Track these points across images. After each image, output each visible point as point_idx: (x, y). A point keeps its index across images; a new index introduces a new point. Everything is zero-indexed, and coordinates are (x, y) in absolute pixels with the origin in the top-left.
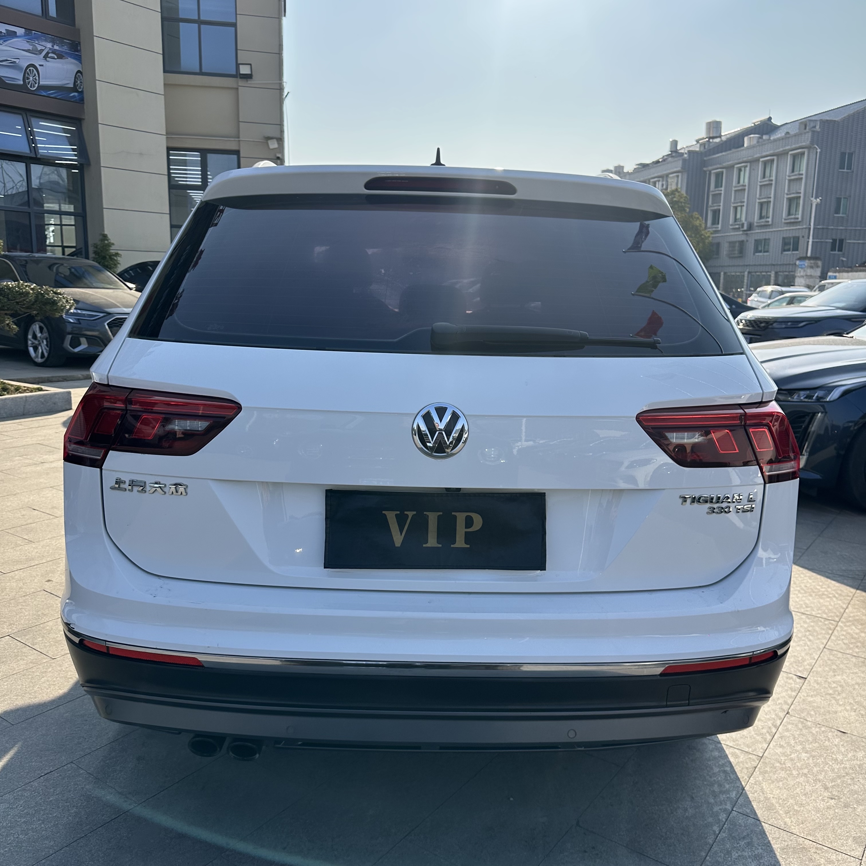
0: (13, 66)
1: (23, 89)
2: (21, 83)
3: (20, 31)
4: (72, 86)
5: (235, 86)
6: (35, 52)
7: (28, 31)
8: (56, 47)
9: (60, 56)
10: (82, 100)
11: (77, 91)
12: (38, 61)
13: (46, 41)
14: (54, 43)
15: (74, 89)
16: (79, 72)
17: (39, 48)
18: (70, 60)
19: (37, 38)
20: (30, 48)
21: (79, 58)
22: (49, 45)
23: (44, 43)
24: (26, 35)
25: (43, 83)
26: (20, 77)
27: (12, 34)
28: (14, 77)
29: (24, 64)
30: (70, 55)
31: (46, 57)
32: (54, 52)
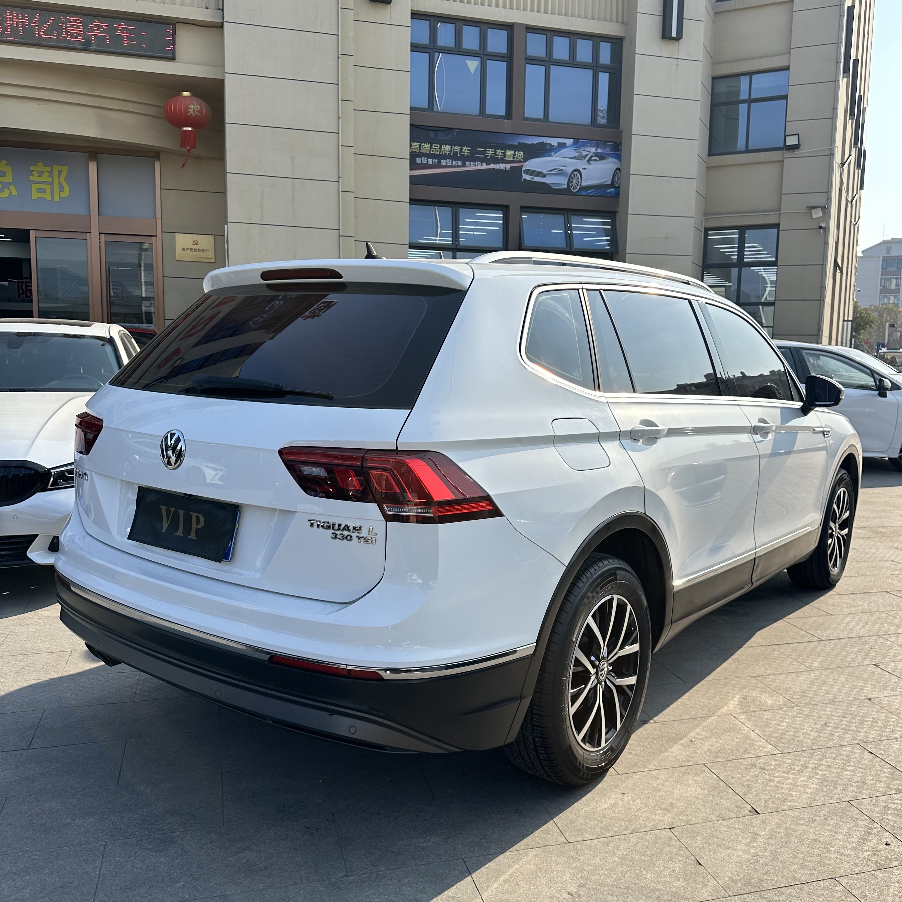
0: (561, 173)
1: (566, 192)
2: (566, 186)
3: (569, 142)
4: (609, 183)
5: (781, 159)
6: (580, 158)
7: (576, 140)
8: (599, 151)
9: (602, 157)
10: (617, 195)
11: (614, 187)
12: (581, 165)
13: (591, 146)
14: (597, 146)
15: (612, 185)
16: (618, 169)
17: (584, 153)
18: (611, 159)
19: (584, 145)
20: (576, 155)
21: (619, 157)
22: (593, 150)
23: (588, 149)
24: (574, 144)
25: (584, 184)
26: (566, 182)
27: (562, 146)
28: (562, 182)
29: (570, 170)
30: (611, 155)
31: (588, 161)
32: (597, 155)
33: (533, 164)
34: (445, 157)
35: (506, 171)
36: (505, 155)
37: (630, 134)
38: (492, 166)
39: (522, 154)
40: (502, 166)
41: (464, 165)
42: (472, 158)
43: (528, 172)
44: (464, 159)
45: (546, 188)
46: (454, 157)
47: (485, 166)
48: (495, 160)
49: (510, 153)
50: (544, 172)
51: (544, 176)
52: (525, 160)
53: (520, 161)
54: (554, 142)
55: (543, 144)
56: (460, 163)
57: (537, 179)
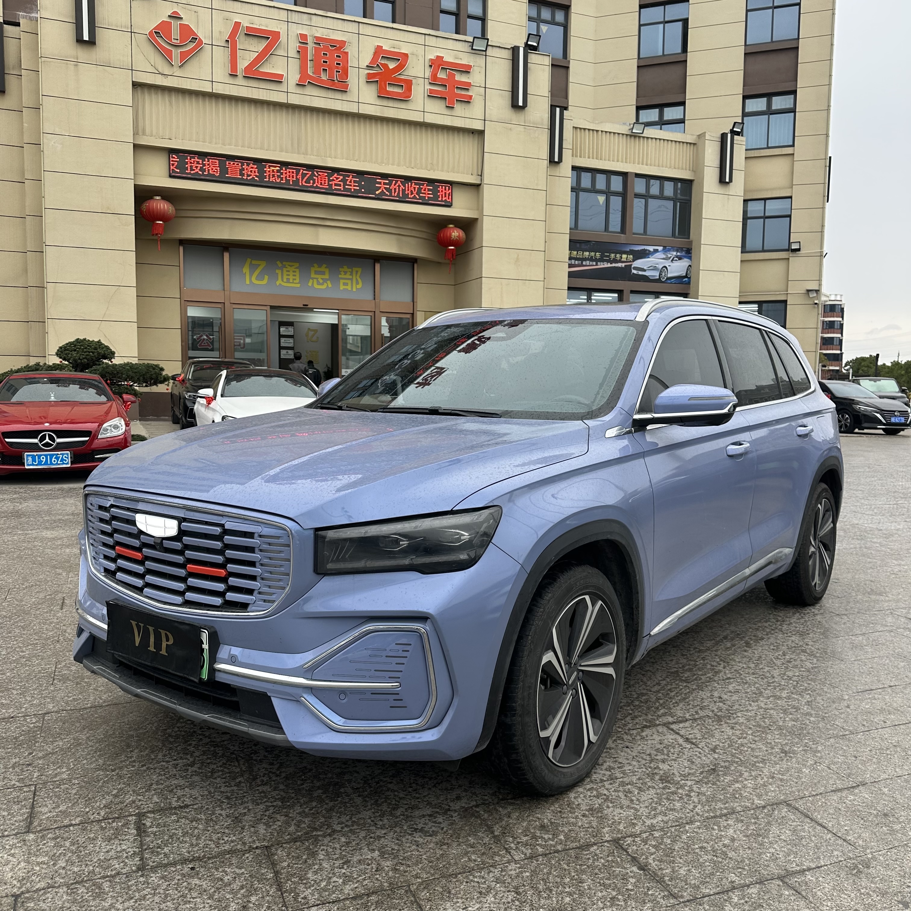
0: (655, 269)
1: (658, 281)
2: (658, 277)
3: (660, 248)
4: (684, 275)
5: (787, 257)
6: (666, 259)
7: (665, 247)
8: (678, 254)
9: (680, 258)
10: (689, 283)
12: (667, 263)
13: (673, 251)
14: (677, 251)
15: (686, 277)
16: (690, 266)
17: (669, 256)
18: (686, 259)
19: (669, 250)
20: (664, 256)
21: (690, 258)
22: (675, 253)
23: (672, 253)
24: (663, 249)
25: (669, 275)
26: (658, 274)
27: (656, 251)
28: (655, 274)
29: (660, 267)
30: (685, 257)
31: (673, 260)
32: (677, 257)
33: (638, 263)
34: (585, 259)
35: (621, 268)
36: (621, 258)
37: (700, 244)
38: (614, 265)
39: (631, 256)
40: (619, 265)
41: (597, 265)
42: (602, 260)
43: (635, 268)
44: (597, 261)
45: (646, 279)
46: (591, 259)
47: (609, 265)
48: (615, 261)
49: (624, 256)
50: (645, 268)
51: (644, 270)
52: (634, 261)
53: (630, 262)
54: (651, 248)
55: (645, 250)
56: (594, 263)
57: (641, 273)
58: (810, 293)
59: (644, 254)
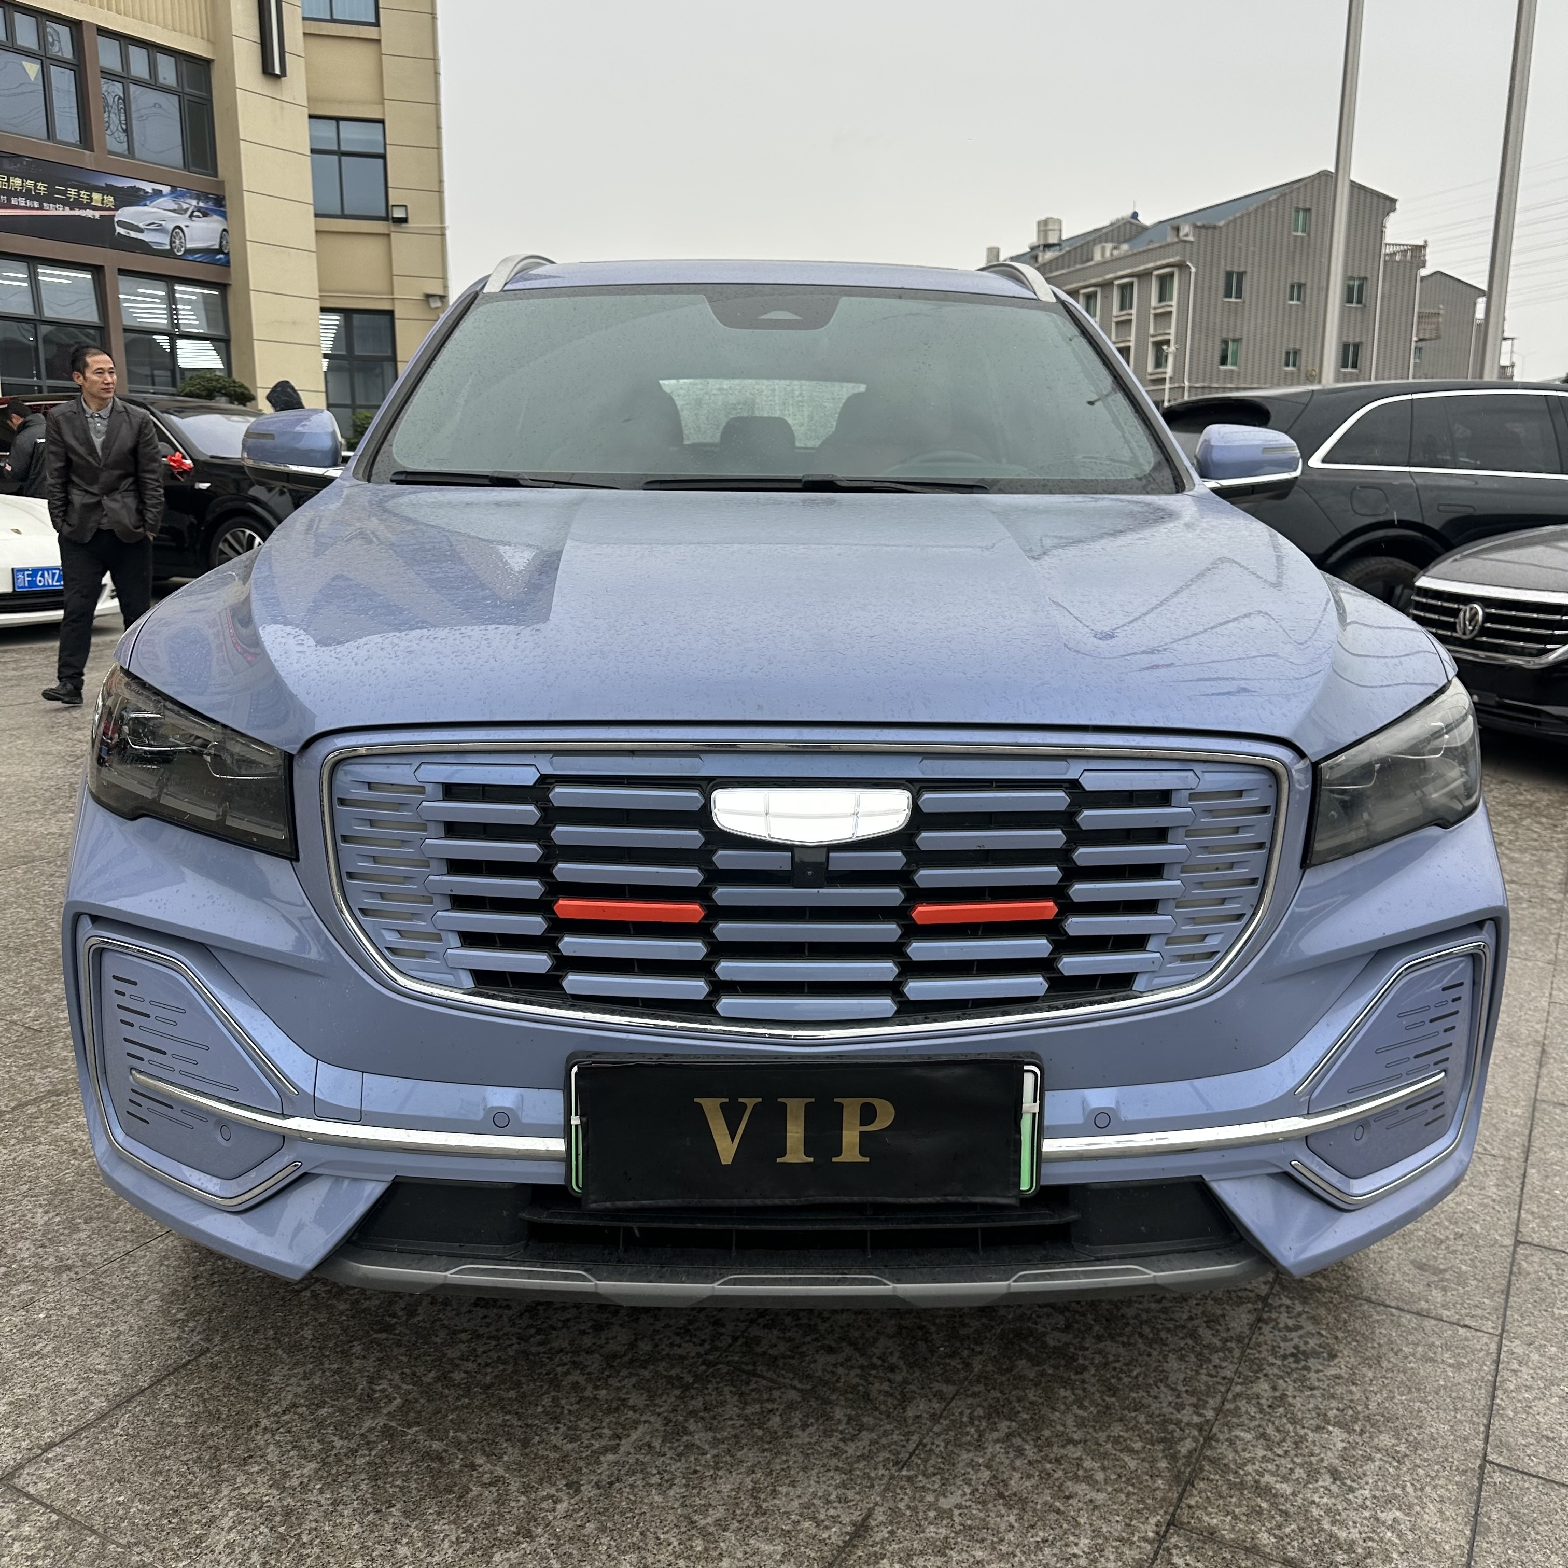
0: (160, 229)
1: (169, 254)
2: (168, 247)
3: (166, 189)
4: (217, 247)
5: (387, 232)
6: (180, 211)
7: (173, 188)
8: (201, 204)
9: (205, 215)
10: (227, 264)
11: (222, 253)
12: (182, 221)
13: (191, 198)
14: (198, 198)
15: (220, 251)
16: (225, 230)
17: (185, 206)
18: (216, 217)
19: (183, 195)
20: (176, 207)
21: (223, 215)
22: (194, 202)
23: (189, 201)
24: (172, 192)
25: (189, 246)
26: (167, 241)
27: (158, 194)
28: (161, 241)
29: (170, 226)
30: (215, 212)
31: (191, 216)
32: (199, 209)
33: (126, 214)
34: (16, 194)
35: (94, 220)
36: (91, 199)
37: (240, 191)
38: (77, 212)
39: (112, 199)
40: (89, 213)
41: (41, 208)
42: (49, 198)
43: (122, 224)
44: (42, 200)
45: (143, 247)
46: (27, 195)
47: (67, 212)
48: (77, 204)
49: (96, 196)
50: (141, 225)
51: (141, 231)
52: (117, 208)
53: (109, 209)
54: (148, 187)
55: (136, 189)
56: (36, 204)
57: (133, 234)
58: (431, 300)
59: (133, 197)
